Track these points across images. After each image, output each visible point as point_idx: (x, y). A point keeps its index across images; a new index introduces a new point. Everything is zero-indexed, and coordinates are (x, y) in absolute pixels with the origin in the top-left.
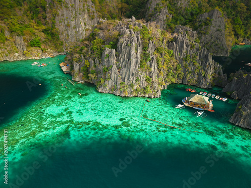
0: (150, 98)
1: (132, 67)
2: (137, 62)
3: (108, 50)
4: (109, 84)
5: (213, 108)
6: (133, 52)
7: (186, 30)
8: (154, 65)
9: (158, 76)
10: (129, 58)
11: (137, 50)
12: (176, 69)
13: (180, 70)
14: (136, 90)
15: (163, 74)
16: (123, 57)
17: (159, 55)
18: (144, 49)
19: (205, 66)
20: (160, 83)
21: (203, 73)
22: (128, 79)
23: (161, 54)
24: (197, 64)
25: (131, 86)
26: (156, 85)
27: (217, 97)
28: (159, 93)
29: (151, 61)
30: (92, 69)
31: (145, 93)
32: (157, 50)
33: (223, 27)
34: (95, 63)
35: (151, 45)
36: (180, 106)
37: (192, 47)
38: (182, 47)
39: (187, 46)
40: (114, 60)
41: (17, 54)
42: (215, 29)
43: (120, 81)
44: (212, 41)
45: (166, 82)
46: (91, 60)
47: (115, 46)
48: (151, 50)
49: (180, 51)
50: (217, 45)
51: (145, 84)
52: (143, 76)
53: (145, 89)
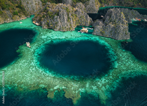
0: (72, 31)
1: (65, 22)
2: (66, 20)
3: (56, 17)
4: (58, 28)
5: (88, 32)
6: (65, 17)
7: (80, 5)
8: (72, 20)
9: (73, 24)
10: (64, 19)
11: (66, 16)
12: (78, 21)
13: (80, 21)
14: (67, 29)
15: (75, 23)
16: (62, 18)
17: (72, 17)
18: (68, 15)
19: (87, 19)
20: (74, 26)
21: (86, 21)
22: (64, 25)
23: (73, 16)
24: (85, 19)
25: (66, 27)
26: (73, 26)
27: (90, 29)
28: (74, 29)
29: (71, 19)
30: (51, 23)
31: (70, 30)
32: (72, 15)
33: (94, 2)
34: (51, 21)
35: (70, 14)
36: (79, 32)
37: (82, 13)
38: (79, 13)
39: (81, 13)
40: (59, 20)
41: (9, 19)
42: (91, 2)
43: (62, 26)
44: (91, 7)
45: (75, 25)
46: (49, 20)
47: (58, 15)
48: (70, 15)
49: (79, 15)
50: (93, 9)
51: (70, 26)
52: (69, 24)
53: (70, 28)
